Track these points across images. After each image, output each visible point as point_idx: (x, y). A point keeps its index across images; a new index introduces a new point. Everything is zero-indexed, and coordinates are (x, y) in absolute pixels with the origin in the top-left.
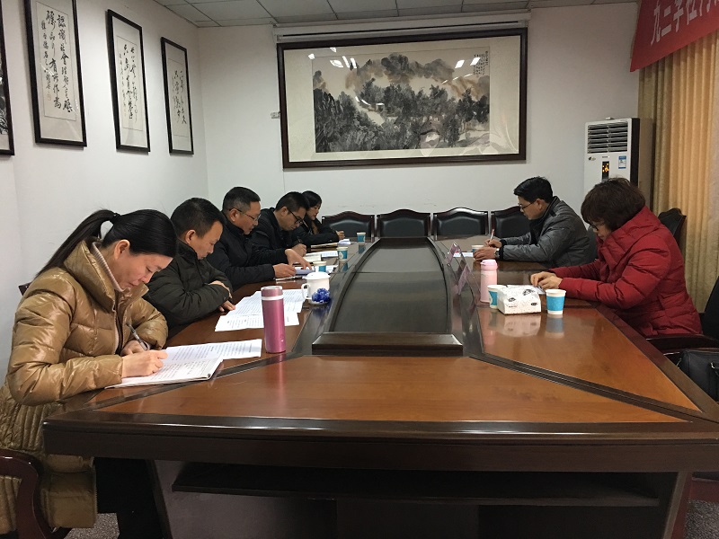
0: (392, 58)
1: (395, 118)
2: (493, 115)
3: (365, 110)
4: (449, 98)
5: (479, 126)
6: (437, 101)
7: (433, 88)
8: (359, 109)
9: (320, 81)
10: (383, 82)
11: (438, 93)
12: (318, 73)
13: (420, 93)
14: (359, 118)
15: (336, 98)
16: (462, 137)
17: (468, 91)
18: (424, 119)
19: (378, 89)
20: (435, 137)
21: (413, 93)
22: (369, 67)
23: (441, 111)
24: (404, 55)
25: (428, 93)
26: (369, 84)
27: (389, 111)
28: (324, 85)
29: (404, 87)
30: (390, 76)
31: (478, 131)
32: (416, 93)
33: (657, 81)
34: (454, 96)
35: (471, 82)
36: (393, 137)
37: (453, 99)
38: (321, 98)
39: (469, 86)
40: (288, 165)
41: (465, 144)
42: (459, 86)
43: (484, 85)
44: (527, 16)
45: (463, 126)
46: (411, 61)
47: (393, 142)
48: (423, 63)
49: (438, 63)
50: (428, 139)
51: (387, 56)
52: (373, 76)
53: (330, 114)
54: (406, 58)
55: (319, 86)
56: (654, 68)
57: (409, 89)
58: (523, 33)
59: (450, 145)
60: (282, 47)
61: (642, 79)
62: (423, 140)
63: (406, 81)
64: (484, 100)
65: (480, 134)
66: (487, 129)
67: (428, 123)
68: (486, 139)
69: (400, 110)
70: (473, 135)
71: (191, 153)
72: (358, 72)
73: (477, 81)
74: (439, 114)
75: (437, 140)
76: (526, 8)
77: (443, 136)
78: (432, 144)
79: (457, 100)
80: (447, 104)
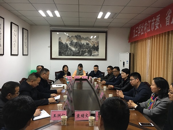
0: (77, 36)
1: (78, 49)
2: (99, 50)
3: (71, 47)
4: (90, 45)
5: (96, 52)
6: (87, 46)
7: (86, 43)
8: (69, 46)
9: (60, 39)
10: (75, 41)
11: (87, 44)
12: (60, 38)
13: (84, 44)
14: (69, 49)
15: (64, 44)
16: (93, 54)
17: (94, 44)
18: (84, 50)
19: (74, 42)
20: (87, 54)
21: (82, 44)
22: (72, 37)
23: (88, 48)
24: (80, 35)
25: (85, 44)
26: (72, 41)
27: (76, 47)
28: (61, 41)
29: (80, 42)
30: (77, 39)
31: (96, 53)
32: (83, 44)
33: (134, 45)
34: (91, 45)
35: (95, 42)
36: (77, 53)
37: (91, 46)
38: (60, 43)
39: (94, 43)
40: (51, 58)
41: (93, 56)
42: (92, 43)
43: (98, 43)
44: (107, 29)
45: (93, 52)
46: (82, 36)
47: (77, 55)
48: (84, 37)
49: (88, 38)
50: (85, 54)
51: (76, 35)
52: (73, 39)
53: (62, 47)
54: (80, 36)
55: (60, 41)
56: (133, 42)
57: (81, 43)
58: (106, 32)
59: (90, 56)
60: (52, 31)
61: (131, 44)
62: (84, 54)
63: (80, 41)
64: (98, 46)
65: (97, 54)
66: (98, 53)
67: (85, 51)
68: (98, 55)
69: (79, 47)
70: (95, 54)
71: (28, 55)
72: (70, 38)
73: (96, 42)
74: (87, 49)
75: (87, 55)
76: (107, 27)
77: (88, 54)
78: (86, 55)
79: (92, 46)
80: (89, 47)
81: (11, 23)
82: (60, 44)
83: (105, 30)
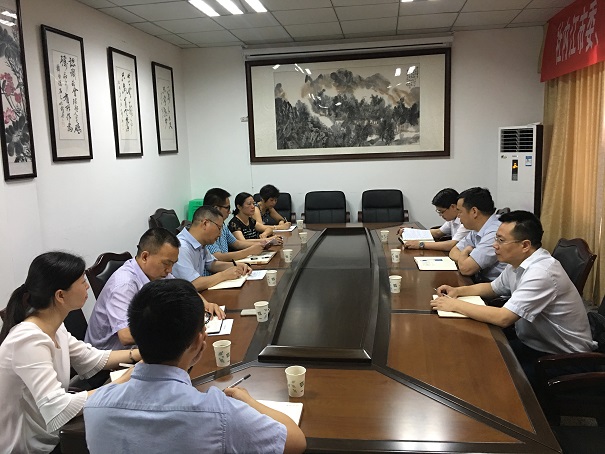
0: (340, 72)
1: (342, 122)
2: (422, 119)
3: (317, 115)
4: (386, 105)
5: (411, 128)
6: (376, 108)
7: (373, 97)
8: (313, 114)
9: (280, 91)
10: (332, 92)
11: (377, 101)
12: (279, 85)
13: (362, 101)
14: (312, 122)
15: (293, 105)
16: (397, 137)
17: (402, 100)
18: (366, 122)
19: (328, 98)
20: (374, 137)
21: (356, 101)
22: (320, 80)
23: (380, 116)
24: (349, 70)
25: (369, 101)
26: (320, 94)
27: (337, 116)
28: (284, 95)
29: (349, 96)
30: (338, 87)
31: (410, 132)
32: (359, 101)
34: (389, 103)
35: (404, 92)
36: (340, 137)
37: (390, 106)
38: (281, 105)
39: (403, 95)
40: (254, 160)
41: (400, 142)
42: (394, 95)
43: (416, 94)
44: (450, 39)
45: (398, 128)
46: (354, 75)
47: (340, 141)
48: (364, 77)
49: (377, 76)
50: (369, 139)
51: (336, 71)
52: (324, 87)
53: (288, 118)
54: (350, 73)
55: (279, 96)
57: (353, 98)
58: (447, 51)
59: (387, 144)
60: (249, 65)
62: (365, 139)
63: (351, 91)
64: (416, 107)
65: (412, 135)
66: (418, 131)
67: (369, 125)
68: (417, 139)
69: (346, 115)
70: (406, 135)
71: (176, 152)
72: (312, 84)
73: (409, 91)
74: (378, 118)
75: (377, 139)
76: (450, 31)
77: (382, 136)
78: (372, 142)
79: (393, 107)
80: (384, 111)
81: (110, 51)
82: (281, 107)
83: (444, 41)
